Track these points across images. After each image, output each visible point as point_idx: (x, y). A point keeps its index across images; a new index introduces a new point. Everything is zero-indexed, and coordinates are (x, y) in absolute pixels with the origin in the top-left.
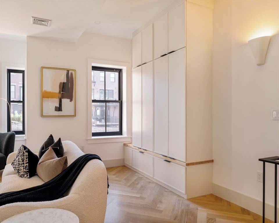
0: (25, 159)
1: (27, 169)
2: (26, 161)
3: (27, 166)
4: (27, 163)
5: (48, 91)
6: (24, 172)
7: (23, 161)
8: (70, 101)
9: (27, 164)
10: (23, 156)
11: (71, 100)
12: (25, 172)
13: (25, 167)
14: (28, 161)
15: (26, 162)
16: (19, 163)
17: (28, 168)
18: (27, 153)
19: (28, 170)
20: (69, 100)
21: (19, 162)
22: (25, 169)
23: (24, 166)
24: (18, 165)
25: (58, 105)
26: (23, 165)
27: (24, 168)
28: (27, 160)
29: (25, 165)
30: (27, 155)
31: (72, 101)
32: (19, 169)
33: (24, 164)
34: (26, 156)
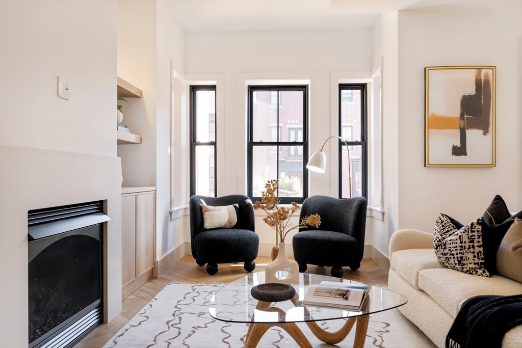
0: (476, 237)
1: (482, 259)
2: (479, 242)
3: (480, 252)
4: (479, 246)
5: (438, 114)
6: (475, 264)
7: (472, 242)
8: (484, 134)
9: (481, 249)
10: (472, 232)
11: (486, 132)
12: (478, 263)
13: (476, 254)
14: (481, 243)
15: (479, 244)
16: (463, 245)
17: (483, 257)
18: (480, 227)
19: (483, 261)
20: (481, 132)
21: (461, 243)
22: (476, 259)
23: (474, 253)
24: (459, 248)
25: (458, 144)
26: (472, 250)
27: (474, 256)
28: (481, 240)
29: (477, 250)
30: (480, 230)
31: (488, 134)
32: (461, 258)
33: (473, 247)
34: (478, 231)
